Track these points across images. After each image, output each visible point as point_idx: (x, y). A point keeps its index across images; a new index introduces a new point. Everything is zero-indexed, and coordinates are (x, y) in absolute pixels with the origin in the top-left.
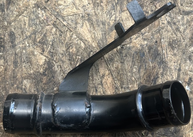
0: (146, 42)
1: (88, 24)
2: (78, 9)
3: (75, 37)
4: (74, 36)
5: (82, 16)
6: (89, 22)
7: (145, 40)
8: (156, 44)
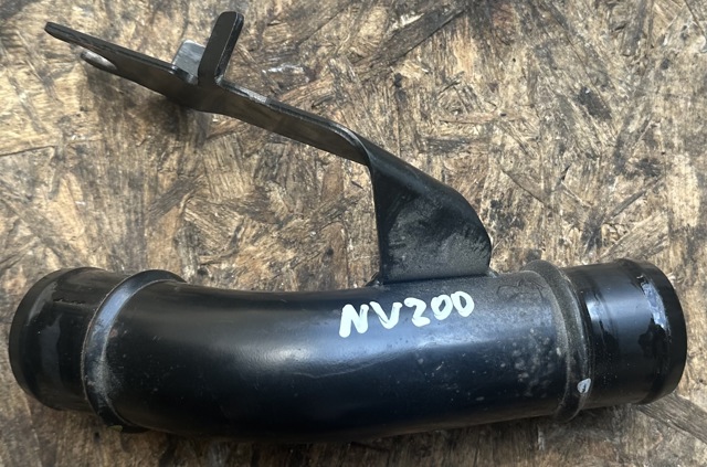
0: (290, 254)
1: (76, 187)
2: (43, 128)
3: (27, 233)
4: (24, 231)
5: (56, 157)
6: (80, 177)
7: (286, 243)
8: (328, 259)
